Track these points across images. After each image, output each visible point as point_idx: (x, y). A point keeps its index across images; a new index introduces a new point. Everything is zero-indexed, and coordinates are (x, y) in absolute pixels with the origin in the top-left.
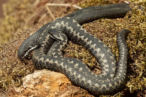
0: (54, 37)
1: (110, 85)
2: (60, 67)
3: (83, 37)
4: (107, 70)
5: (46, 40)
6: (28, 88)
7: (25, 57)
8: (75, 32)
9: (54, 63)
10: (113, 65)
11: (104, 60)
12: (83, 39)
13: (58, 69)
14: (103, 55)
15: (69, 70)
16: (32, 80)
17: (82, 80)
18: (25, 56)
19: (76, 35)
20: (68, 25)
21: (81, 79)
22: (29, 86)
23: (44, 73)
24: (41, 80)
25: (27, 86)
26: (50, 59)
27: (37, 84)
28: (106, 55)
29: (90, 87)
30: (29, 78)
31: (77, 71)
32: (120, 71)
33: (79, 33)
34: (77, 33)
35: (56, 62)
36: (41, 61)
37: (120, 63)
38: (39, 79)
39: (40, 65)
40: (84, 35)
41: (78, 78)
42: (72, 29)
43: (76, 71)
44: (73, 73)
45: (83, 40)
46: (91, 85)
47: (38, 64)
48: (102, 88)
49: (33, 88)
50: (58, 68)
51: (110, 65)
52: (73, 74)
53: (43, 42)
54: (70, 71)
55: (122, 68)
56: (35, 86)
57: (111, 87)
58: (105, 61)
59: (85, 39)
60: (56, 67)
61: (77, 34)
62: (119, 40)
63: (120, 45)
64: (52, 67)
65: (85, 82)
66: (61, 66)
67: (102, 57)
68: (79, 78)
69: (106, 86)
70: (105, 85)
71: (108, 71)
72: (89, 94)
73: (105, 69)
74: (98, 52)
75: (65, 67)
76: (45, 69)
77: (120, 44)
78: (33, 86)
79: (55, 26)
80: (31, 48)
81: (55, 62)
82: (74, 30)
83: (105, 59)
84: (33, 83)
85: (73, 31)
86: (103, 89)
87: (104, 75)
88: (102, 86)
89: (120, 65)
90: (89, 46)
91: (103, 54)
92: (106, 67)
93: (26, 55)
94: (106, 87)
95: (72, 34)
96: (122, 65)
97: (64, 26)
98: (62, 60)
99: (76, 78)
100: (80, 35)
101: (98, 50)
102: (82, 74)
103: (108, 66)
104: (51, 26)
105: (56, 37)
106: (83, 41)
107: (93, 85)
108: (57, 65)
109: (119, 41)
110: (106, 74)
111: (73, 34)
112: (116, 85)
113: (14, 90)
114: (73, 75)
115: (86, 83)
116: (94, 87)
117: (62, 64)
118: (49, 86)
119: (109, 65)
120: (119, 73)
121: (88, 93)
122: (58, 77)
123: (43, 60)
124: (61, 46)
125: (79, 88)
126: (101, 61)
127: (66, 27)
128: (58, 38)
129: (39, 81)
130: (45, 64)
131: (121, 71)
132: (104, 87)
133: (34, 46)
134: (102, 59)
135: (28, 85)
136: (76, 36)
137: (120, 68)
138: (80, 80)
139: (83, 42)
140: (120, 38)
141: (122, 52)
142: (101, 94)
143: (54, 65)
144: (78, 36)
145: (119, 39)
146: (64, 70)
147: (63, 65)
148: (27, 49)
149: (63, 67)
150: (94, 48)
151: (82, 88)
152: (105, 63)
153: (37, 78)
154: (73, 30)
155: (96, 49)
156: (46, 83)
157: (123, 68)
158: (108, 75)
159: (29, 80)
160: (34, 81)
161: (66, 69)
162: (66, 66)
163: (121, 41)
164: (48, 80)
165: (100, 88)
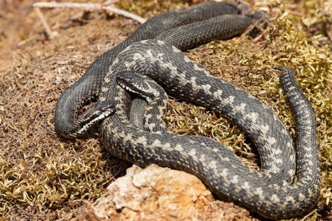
0: (135, 89)
1: (302, 196)
2: (188, 160)
3: (209, 86)
4: (279, 161)
5: (120, 93)
6: (128, 208)
7: (78, 134)
8: (183, 75)
9: (174, 151)
10: (290, 150)
11: (270, 138)
12: (210, 93)
13: (184, 164)
14: (265, 129)
15: (210, 165)
16: (135, 192)
17: (242, 187)
18: (80, 132)
19: (188, 83)
20: (162, 59)
21: (240, 186)
22: (129, 204)
23: (157, 175)
24: (154, 190)
25: (124, 204)
26: (162, 141)
27: (145, 199)
28: (272, 126)
29: (259, 203)
30: (126, 186)
31: (228, 168)
32: (307, 162)
33: (193, 79)
34: (188, 77)
35: (179, 148)
36: (142, 144)
37: (305, 144)
38: (150, 188)
39: (140, 153)
40: (210, 84)
41: (232, 184)
42: (175, 68)
43: (226, 167)
44: (219, 172)
45: (208, 95)
46: (262, 197)
47: (133, 152)
48: (286, 203)
49: (139, 209)
50: (185, 162)
51: (284, 150)
52: (221, 174)
53: (116, 99)
54: (212, 167)
55: (310, 156)
56: (143, 205)
57: (304, 201)
58: (272, 141)
59: (215, 93)
60: (179, 160)
61: (190, 79)
62: (292, 94)
63: (298, 105)
64: (170, 159)
65: (248, 192)
66: (190, 157)
67: (264, 132)
68: (234, 184)
69: (295, 199)
70: (290, 198)
71: (282, 162)
72: (251, 217)
73: (274, 158)
74: (254, 121)
75: (201, 160)
76: (153, 165)
77: (297, 103)
78: (138, 203)
79: (132, 60)
80: (98, 116)
81: (176, 149)
82: (180, 72)
83: (272, 136)
84: (139, 196)
85: (176, 72)
86: (287, 205)
87: (275, 172)
88: (285, 200)
89: (306, 148)
90: (228, 108)
91: (265, 125)
92: (275, 155)
93: (82, 130)
94: (293, 201)
95: (176, 80)
96: (310, 149)
97: (153, 60)
98: (191, 144)
99: (227, 184)
100: (199, 83)
101: (254, 116)
102: (239, 175)
103: (281, 152)
104: (121, 60)
105: (140, 88)
106: (208, 97)
107: (267, 199)
108: (181, 155)
109: (294, 96)
110: (279, 169)
111: (178, 81)
112: (310, 196)
113: (93, 213)
114: (221, 177)
115: (250, 194)
116: (268, 203)
117: (193, 153)
118: (175, 204)
119: (281, 149)
120: (307, 166)
121: (250, 215)
122: (188, 183)
123: (145, 143)
124: (161, 108)
125: (232, 204)
126: (261, 140)
127: (157, 63)
128: (144, 90)
129: (150, 192)
130: (153, 151)
131: (311, 163)
132: (290, 202)
133: (104, 111)
134: (264, 136)
135: (127, 202)
136: (187, 85)
137: (306, 155)
138: (238, 187)
139: (209, 99)
140: (294, 88)
141: (306, 119)
142: (281, 217)
143: (176, 155)
144: (194, 85)
145: (292, 91)
146: (197, 166)
147: (196, 155)
148: (88, 118)
149: (195, 158)
150: (243, 112)
151: (237, 205)
152: (272, 146)
153: (144, 187)
154: (178, 70)
155: (248, 116)
156: (167, 197)
157: (314, 156)
158: (283, 171)
159: (126, 190)
160: (140, 193)
161: (204, 164)
162: (203, 156)
163: (298, 97)
164: (172, 191)
165: (282, 203)
